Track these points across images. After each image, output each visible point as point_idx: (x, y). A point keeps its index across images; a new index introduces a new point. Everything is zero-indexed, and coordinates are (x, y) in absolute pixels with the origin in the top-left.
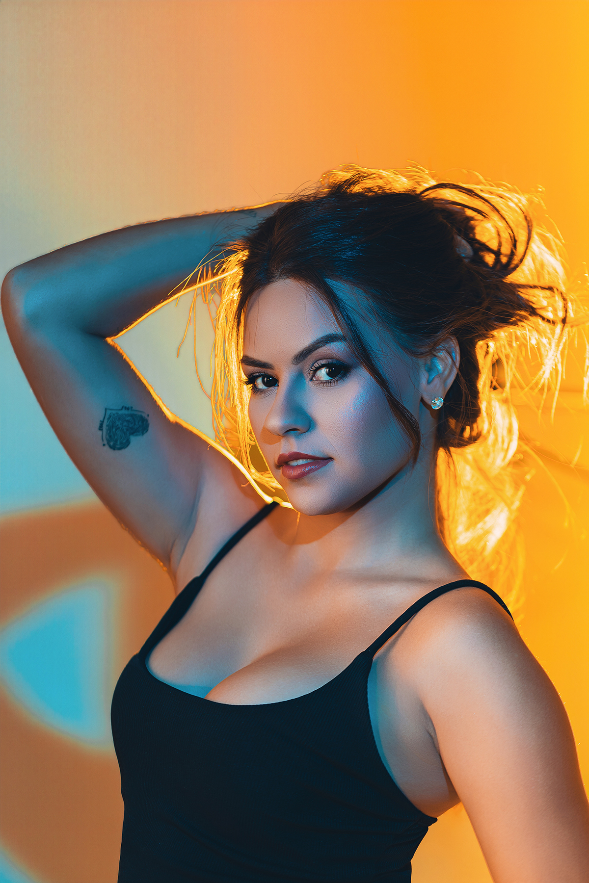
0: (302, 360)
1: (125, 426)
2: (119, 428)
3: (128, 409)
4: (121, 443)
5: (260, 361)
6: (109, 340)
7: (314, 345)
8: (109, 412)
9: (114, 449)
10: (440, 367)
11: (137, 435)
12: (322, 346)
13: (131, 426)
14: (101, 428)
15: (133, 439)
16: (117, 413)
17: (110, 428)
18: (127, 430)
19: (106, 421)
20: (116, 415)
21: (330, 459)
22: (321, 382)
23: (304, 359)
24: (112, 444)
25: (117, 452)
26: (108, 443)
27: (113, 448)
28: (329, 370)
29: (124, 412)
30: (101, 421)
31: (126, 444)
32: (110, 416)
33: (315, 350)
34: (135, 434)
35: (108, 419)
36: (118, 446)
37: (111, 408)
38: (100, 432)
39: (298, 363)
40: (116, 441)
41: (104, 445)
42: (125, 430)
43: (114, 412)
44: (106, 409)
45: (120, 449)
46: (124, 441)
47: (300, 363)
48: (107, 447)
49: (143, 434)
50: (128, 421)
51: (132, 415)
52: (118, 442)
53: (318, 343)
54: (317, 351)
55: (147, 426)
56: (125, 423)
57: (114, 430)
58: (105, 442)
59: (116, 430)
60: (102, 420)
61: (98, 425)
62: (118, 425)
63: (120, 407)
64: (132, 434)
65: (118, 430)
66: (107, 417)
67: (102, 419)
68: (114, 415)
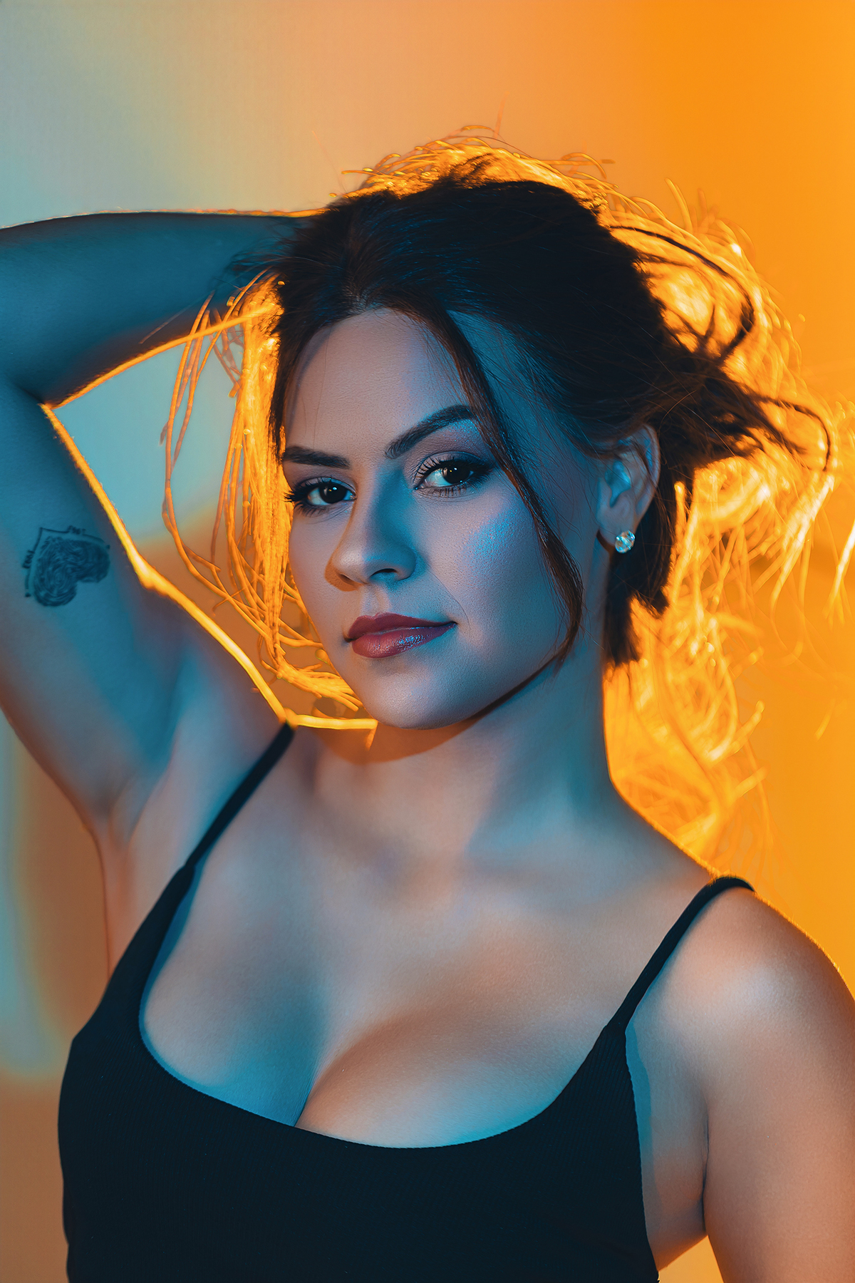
0: (404, 451)
1: (71, 563)
2: (59, 566)
3: (76, 531)
4: (60, 594)
5: (324, 454)
6: (46, 408)
7: (428, 423)
8: (45, 535)
9: (45, 605)
10: (627, 479)
11: (87, 581)
12: (441, 427)
13: (80, 563)
14: (27, 564)
15: (81, 586)
16: (59, 538)
17: (44, 564)
18: (73, 570)
19: (38, 551)
20: (57, 542)
21: (451, 624)
22: (435, 490)
23: (408, 449)
24: (42, 594)
25: (49, 611)
26: (36, 594)
27: (43, 602)
28: (448, 472)
29: (71, 536)
30: (29, 551)
31: (69, 596)
32: (47, 543)
33: (429, 433)
34: (86, 579)
35: (44, 547)
36: (53, 600)
37: (49, 528)
38: (25, 571)
39: (395, 456)
40: (51, 589)
41: (28, 595)
42: (69, 571)
43: (55, 535)
44: (41, 529)
45: (55, 604)
46: (66, 591)
47: (399, 455)
48: (32, 600)
49: (98, 579)
50: (76, 554)
51: (83, 544)
52: (55, 592)
53: (435, 421)
54: (432, 434)
55: (106, 565)
56: (71, 558)
57: (50, 569)
58: (31, 590)
59: (54, 569)
60: (31, 550)
61: (23, 557)
62: (58, 560)
63: (64, 529)
64: (81, 578)
65: (57, 570)
66: (42, 543)
67: (31, 548)
68: (54, 540)
